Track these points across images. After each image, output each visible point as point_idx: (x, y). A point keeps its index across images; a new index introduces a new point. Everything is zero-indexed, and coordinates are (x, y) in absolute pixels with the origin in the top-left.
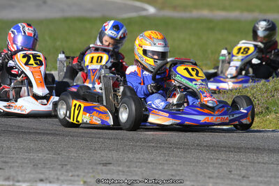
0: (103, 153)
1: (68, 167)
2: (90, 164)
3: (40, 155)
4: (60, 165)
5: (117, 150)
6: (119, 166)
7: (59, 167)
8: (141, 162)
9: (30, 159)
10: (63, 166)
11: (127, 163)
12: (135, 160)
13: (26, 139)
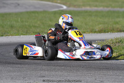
0: (41, 72)
1: (26, 79)
2: (35, 77)
3: (14, 73)
4: (23, 78)
5: (48, 70)
6: (48, 77)
7: (22, 79)
8: (57, 76)
9: (10, 76)
10: (24, 78)
11: (52, 76)
12: (55, 75)
13: (9, 67)
